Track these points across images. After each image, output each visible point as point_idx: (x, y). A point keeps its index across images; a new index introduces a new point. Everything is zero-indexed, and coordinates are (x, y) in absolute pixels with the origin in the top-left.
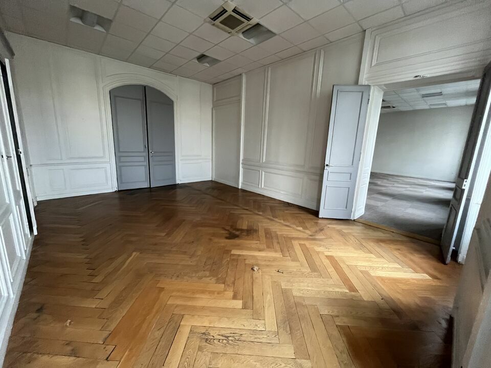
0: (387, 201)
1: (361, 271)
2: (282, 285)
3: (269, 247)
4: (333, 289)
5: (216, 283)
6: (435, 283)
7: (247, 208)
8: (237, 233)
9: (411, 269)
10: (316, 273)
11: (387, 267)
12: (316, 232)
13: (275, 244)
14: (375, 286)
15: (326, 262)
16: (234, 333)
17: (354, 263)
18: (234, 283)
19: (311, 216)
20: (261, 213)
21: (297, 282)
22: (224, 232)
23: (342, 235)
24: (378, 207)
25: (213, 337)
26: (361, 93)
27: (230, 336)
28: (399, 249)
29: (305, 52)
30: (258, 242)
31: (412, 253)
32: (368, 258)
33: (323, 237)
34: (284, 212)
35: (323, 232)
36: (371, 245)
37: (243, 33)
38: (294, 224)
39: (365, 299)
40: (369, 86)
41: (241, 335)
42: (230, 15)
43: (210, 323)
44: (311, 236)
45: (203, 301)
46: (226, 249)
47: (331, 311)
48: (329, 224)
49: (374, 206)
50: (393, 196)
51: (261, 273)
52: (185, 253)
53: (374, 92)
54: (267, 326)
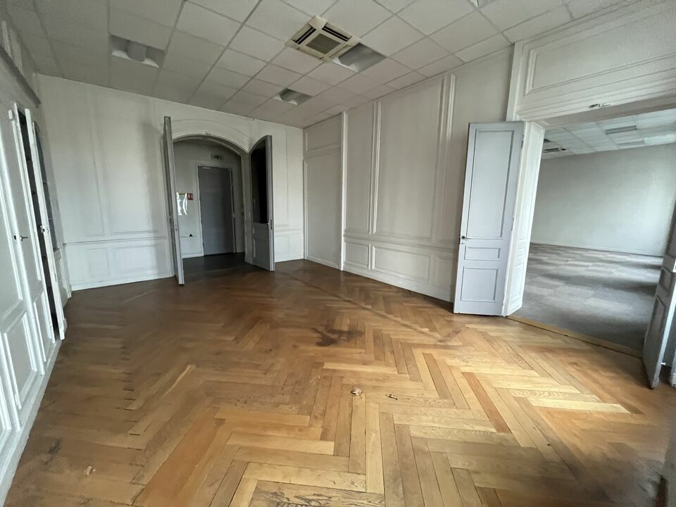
0: (558, 286)
1: (515, 398)
2: (394, 417)
3: (379, 359)
4: (472, 427)
5: (298, 414)
6: (635, 420)
7: (351, 299)
8: (334, 336)
9: (594, 396)
10: (446, 401)
11: (557, 392)
12: (449, 335)
13: (388, 354)
14: (537, 424)
15: (463, 383)
16: (318, 495)
17: (505, 385)
18: (324, 414)
19: (442, 311)
20: (370, 307)
21: (417, 414)
22: (316, 335)
23: (488, 341)
24: (543, 296)
25: (288, 499)
26: (511, 133)
27: (313, 500)
28: (576, 364)
29: (427, 78)
30: (363, 351)
31: (596, 370)
32: (526, 378)
33: (460, 343)
34: (402, 304)
35: (459, 335)
36: (532, 357)
37: (340, 57)
38: (416, 323)
39: (522, 446)
40: (521, 123)
41: (330, 498)
42: (321, 35)
43: (285, 477)
44: (441, 341)
45: (278, 441)
46: (316, 361)
47: (467, 464)
48: (469, 323)
49: (537, 295)
50: (568, 280)
51: (364, 400)
52: (257, 367)
53: (529, 130)
54: (368, 484)
